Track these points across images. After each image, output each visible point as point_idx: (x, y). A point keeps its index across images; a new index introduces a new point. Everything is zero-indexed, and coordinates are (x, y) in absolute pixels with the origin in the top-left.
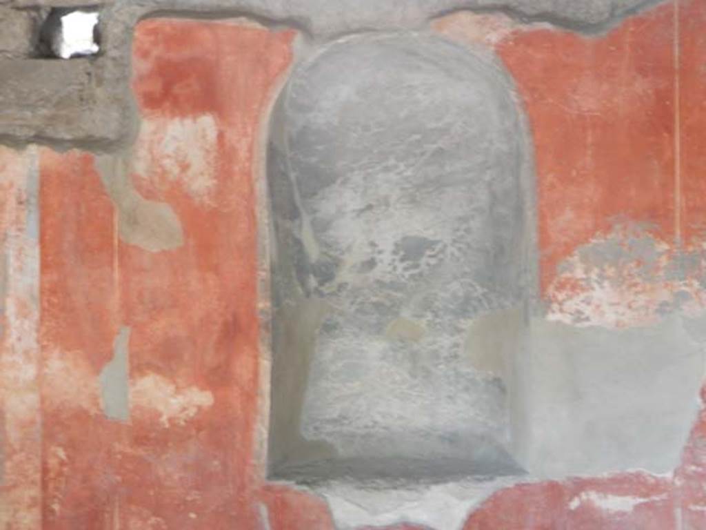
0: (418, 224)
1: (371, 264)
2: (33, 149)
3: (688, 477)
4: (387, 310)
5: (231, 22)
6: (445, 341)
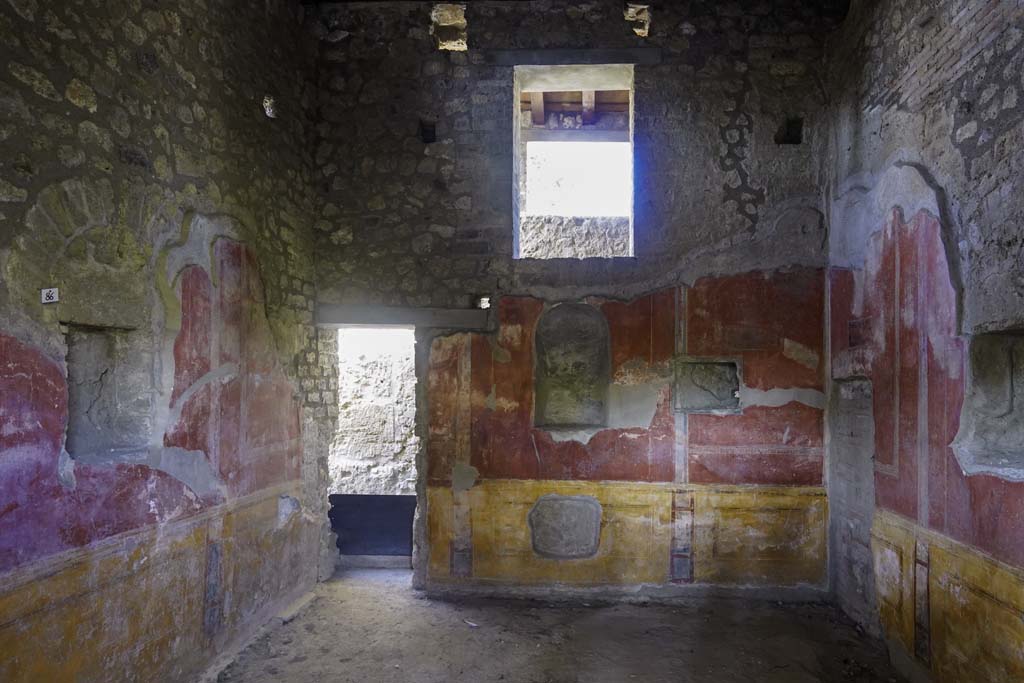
0: (579, 358)
1: (565, 369)
2: (470, 334)
3: (652, 429)
4: (571, 382)
5: (525, 299)
6: (586, 391)
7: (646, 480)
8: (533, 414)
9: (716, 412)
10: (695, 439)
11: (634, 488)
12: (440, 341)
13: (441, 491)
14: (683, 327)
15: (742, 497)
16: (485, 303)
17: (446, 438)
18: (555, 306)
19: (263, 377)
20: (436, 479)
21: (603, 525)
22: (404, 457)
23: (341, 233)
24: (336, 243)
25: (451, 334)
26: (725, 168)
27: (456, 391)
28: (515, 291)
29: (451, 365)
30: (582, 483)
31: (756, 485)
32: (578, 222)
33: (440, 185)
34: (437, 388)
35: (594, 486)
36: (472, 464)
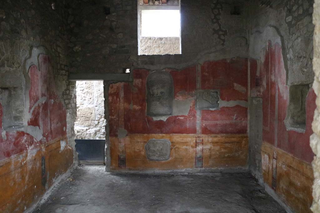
0: (163, 90)
1: (158, 94)
2: (123, 82)
3: (189, 115)
4: (159, 99)
5: (142, 70)
6: (165, 102)
7: (187, 134)
8: (146, 111)
9: (211, 109)
10: (203, 119)
11: (183, 136)
12: (112, 85)
13: (114, 138)
14: (199, 79)
15: (220, 138)
16: (128, 71)
17: (115, 120)
18: (153, 72)
19: (54, 100)
20: (112, 134)
21: (171, 149)
22: (99, 126)
23: (77, 47)
24: (75, 51)
25: (116, 83)
26: (213, 23)
27: (119, 103)
28: (139, 67)
29: (117, 93)
30: (164, 135)
31: (225, 134)
32: (161, 39)
33: (111, 29)
34: (112, 102)
35: (168, 136)
36: (125, 129)
